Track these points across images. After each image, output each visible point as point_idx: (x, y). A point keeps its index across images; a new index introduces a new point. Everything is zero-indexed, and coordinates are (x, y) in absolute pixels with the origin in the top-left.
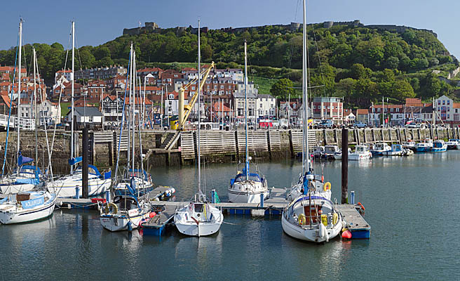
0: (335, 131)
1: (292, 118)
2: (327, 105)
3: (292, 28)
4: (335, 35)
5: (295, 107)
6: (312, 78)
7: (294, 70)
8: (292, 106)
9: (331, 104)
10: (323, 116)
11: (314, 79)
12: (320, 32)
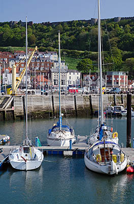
0: (122, 95)
1: (92, 87)
2: (116, 77)
3: (92, 22)
4: (122, 27)
5: (93, 78)
6: (106, 58)
7: (93, 53)
8: (91, 78)
9: (120, 77)
10: (113, 85)
11: (108, 59)
12: (112, 25)
